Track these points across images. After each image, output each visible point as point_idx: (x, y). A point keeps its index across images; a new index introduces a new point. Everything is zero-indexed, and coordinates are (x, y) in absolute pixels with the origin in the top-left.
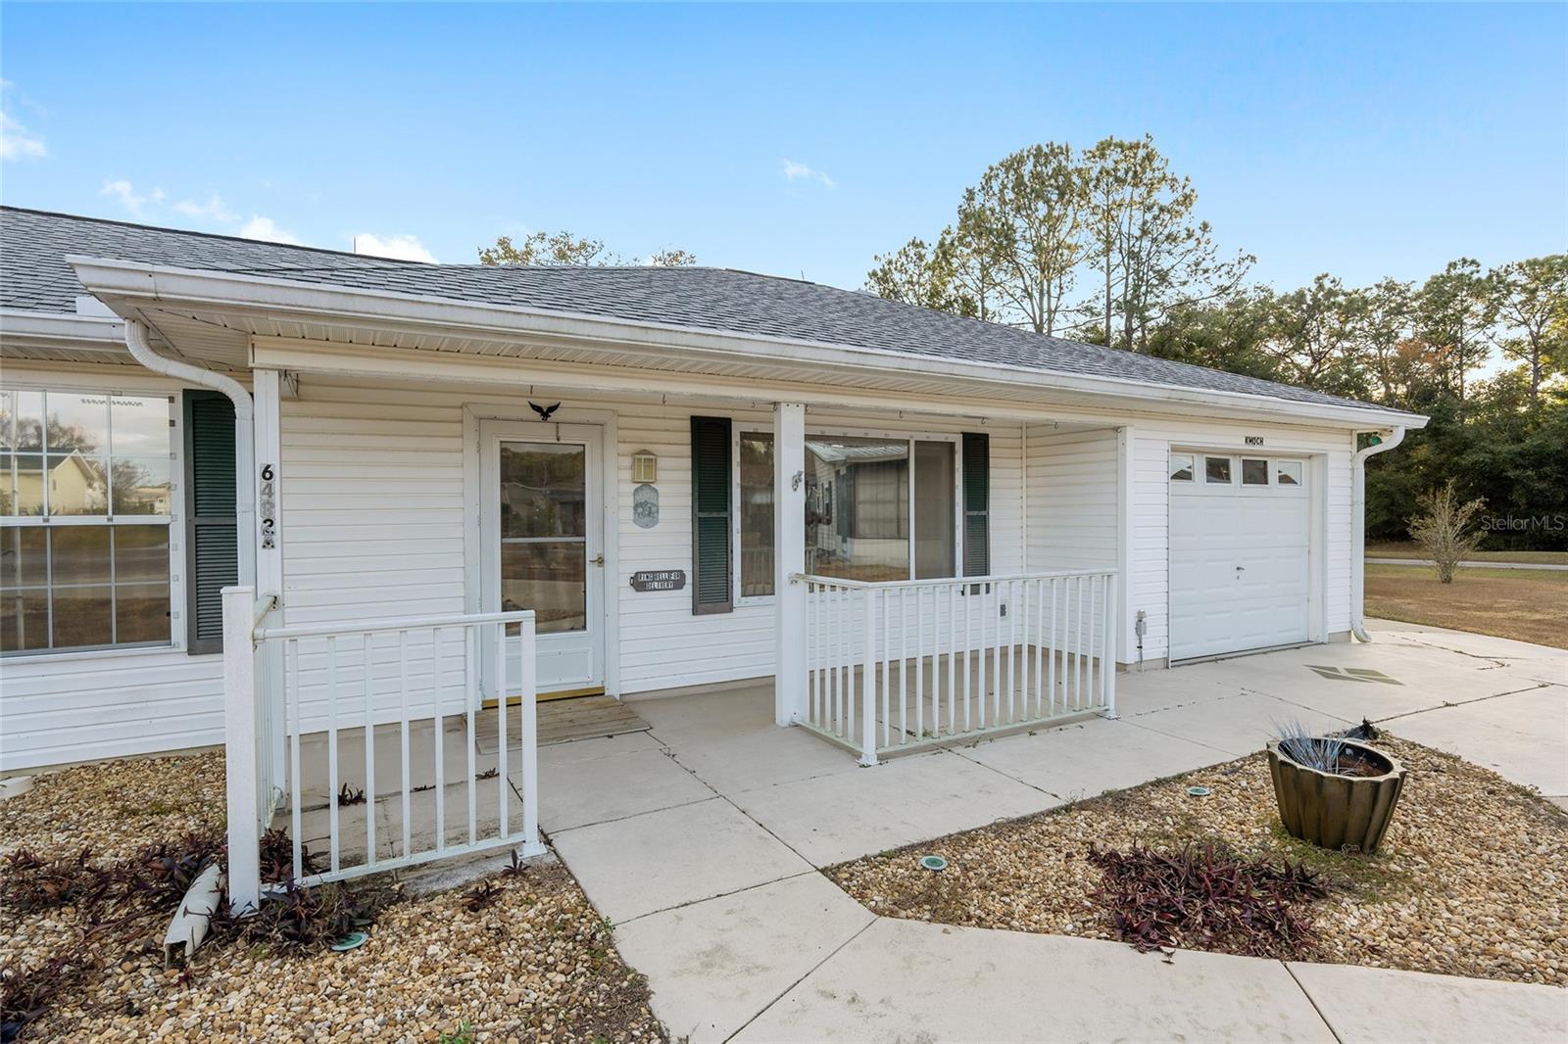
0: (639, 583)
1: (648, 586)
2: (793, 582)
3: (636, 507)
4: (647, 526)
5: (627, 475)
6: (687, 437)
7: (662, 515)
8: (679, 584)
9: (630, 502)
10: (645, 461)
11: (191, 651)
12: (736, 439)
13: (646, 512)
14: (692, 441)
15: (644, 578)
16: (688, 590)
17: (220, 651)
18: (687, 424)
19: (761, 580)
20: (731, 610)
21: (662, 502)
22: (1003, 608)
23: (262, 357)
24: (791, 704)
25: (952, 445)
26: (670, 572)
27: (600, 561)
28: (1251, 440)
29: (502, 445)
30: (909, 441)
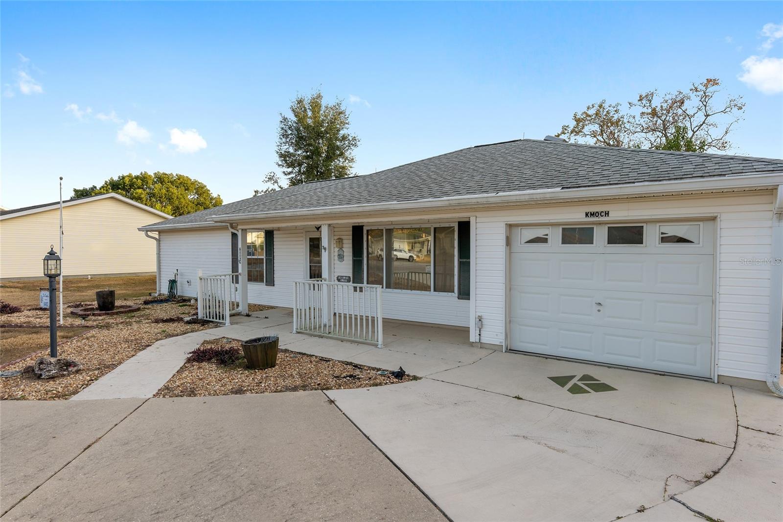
1: (341, 281)
3: (338, 256)
4: (341, 262)
5: (335, 246)
7: (345, 258)
8: (349, 280)
10: (340, 241)
11: (266, 285)
12: (365, 232)
13: (341, 257)
14: (352, 234)
15: (340, 278)
16: (351, 282)
18: (351, 229)
21: (345, 254)
23: (240, 227)
25: (454, 228)
26: (346, 276)
28: (593, 214)
29: (310, 238)
30: (430, 228)
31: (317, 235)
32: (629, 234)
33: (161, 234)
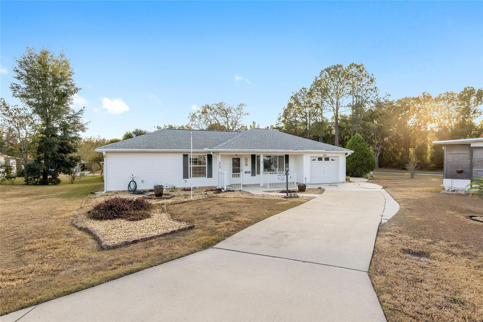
0: (246, 173)
2: (262, 172)
5: (244, 161)
6: (251, 157)
8: (250, 173)
9: (245, 164)
10: (246, 159)
11: (208, 178)
12: (256, 156)
13: (246, 165)
16: (251, 173)
17: (212, 177)
18: (251, 155)
19: (259, 173)
20: (255, 176)
21: (248, 164)
22: (291, 177)
24: (261, 185)
25: (284, 156)
26: (249, 171)
27: (242, 170)
28: (324, 155)
29: (233, 158)
30: (277, 156)
31: (236, 157)
32: (327, 159)
33: (107, 154)
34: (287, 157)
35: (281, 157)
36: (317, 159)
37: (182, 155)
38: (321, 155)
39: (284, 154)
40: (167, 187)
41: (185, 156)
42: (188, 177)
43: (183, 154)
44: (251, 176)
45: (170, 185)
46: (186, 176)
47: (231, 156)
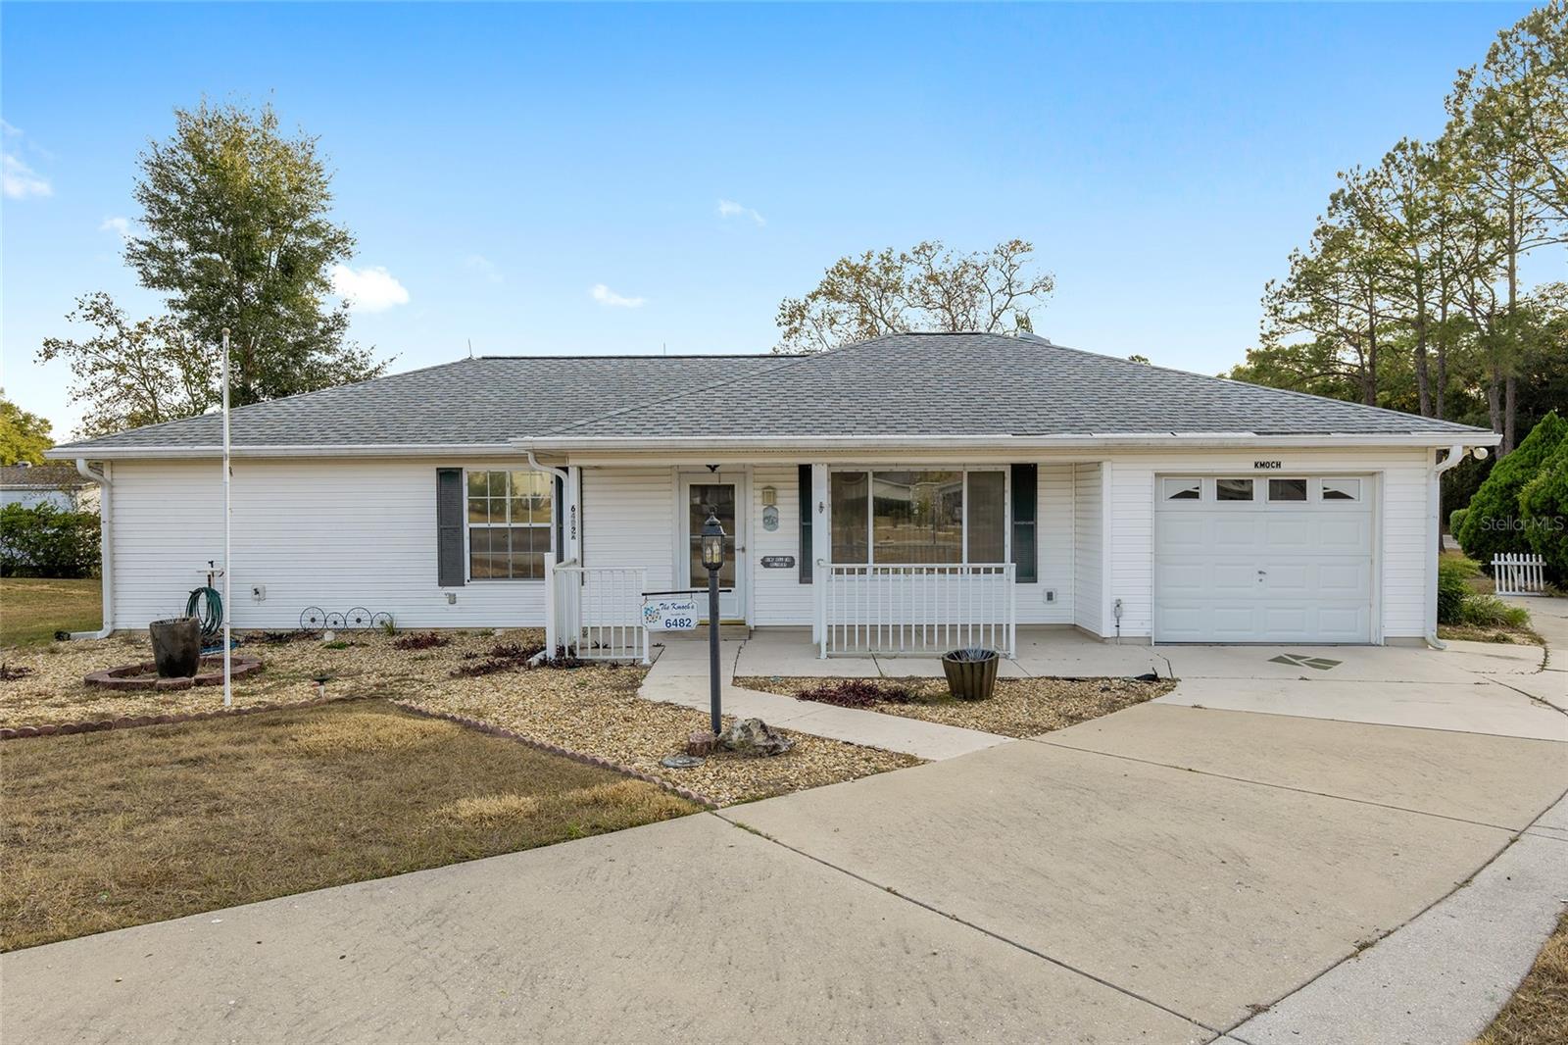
0: (766, 563)
1: (771, 565)
2: (819, 564)
3: (764, 519)
4: (770, 530)
5: (759, 501)
6: (796, 477)
7: (780, 523)
8: (790, 564)
9: (761, 516)
10: (770, 493)
13: (771, 522)
14: (800, 478)
15: (768, 560)
16: (795, 568)
18: (797, 469)
21: (780, 516)
22: (1049, 595)
25: (1003, 473)
26: (784, 557)
27: (743, 550)
28: (1262, 465)
29: (691, 486)
30: (962, 472)
31: (711, 480)
32: (1291, 489)
33: (116, 469)
34: (1025, 477)
35: (984, 481)
36: (1209, 490)
37: (435, 474)
38: (1239, 466)
39: (1004, 461)
40: (359, 620)
41: (448, 477)
42: (464, 581)
43: (438, 469)
44: (801, 582)
45: (374, 610)
46: (449, 574)
47: (682, 472)
